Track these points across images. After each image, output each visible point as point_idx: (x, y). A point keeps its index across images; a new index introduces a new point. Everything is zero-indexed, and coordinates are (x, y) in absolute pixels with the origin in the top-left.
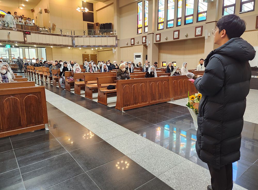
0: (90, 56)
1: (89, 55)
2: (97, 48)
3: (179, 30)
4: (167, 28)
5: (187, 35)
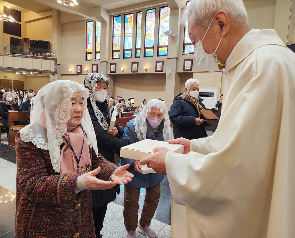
0: (12, 82)
1: (11, 80)
2: (25, 72)
3: (138, 62)
4: (124, 58)
5: (147, 69)
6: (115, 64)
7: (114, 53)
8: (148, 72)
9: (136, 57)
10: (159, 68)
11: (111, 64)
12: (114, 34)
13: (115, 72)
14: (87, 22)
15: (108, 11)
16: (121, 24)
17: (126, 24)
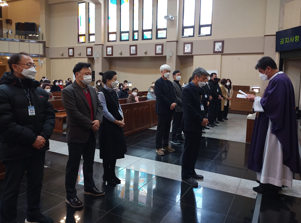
3: (137, 45)
4: (121, 40)
5: (146, 52)
7: (110, 35)
8: (148, 55)
9: (133, 40)
10: (159, 51)
11: (107, 47)
12: (109, 16)
13: (112, 55)
14: (78, 3)
16: (116, 5)
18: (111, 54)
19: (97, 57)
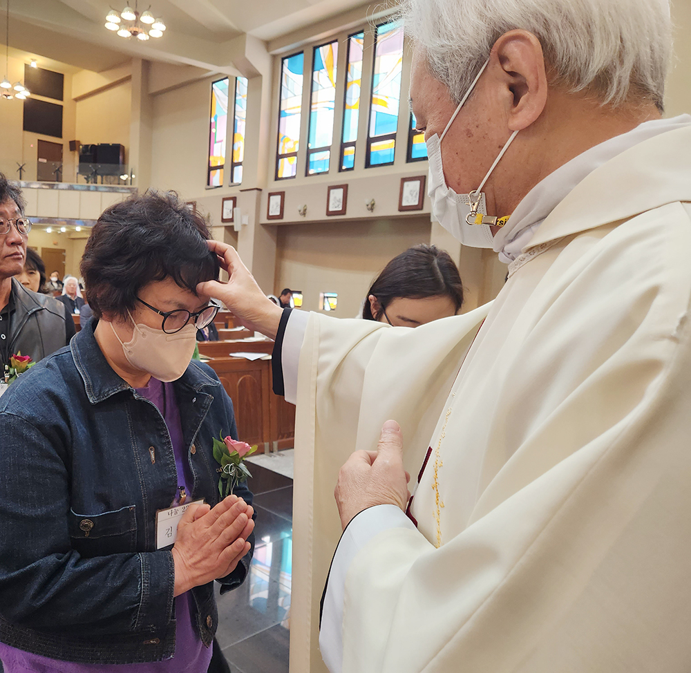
2: (67, 228)
3: (347, 186)
4: (307, 174)
5: (373, 205)
6: (282, 194)
7: (280, 160)
8: (377, 213)
9: (340, 170)
11: (270, 195)
12: (282, 109)
13: (281, 216)
14: (213, 83)
15: (268, 44)
16: (302, 76)
17: (316, 73)
18: (278, 213)
19: (244, 225)
